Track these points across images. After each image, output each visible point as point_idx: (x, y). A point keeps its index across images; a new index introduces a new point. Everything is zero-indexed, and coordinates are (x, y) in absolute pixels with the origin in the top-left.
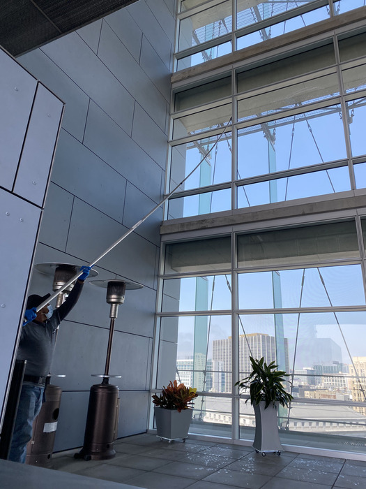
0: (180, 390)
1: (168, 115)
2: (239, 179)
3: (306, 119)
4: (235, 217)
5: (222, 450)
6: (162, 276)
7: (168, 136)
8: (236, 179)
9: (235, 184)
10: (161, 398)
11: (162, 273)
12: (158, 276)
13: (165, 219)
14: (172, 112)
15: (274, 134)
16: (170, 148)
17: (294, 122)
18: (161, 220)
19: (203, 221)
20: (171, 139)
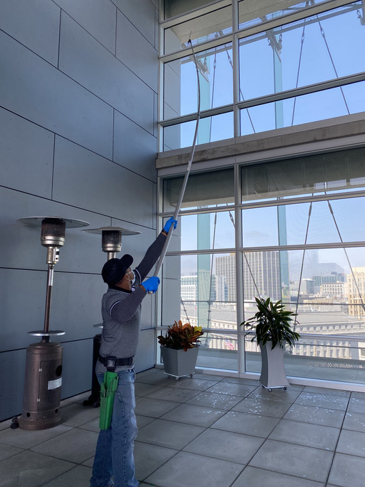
0: (185, 329)
1: (157, 23)
2: (242, 100)
3: (318, 20)
4: (238, 145)
5: (229, 385)
6: (161, 215)
7: (159, 51)
8: (238, 101)
9: (238, 106)
10: (167, 338)
11: (160, 210)
12: (157, 214)
13: (161, 151)
14: (162, 19)
15: (280, 41)
16: (162, 65)
17: (304, 25)
18: (156, 151)
19: (203, 151)
20: (162, 54)
